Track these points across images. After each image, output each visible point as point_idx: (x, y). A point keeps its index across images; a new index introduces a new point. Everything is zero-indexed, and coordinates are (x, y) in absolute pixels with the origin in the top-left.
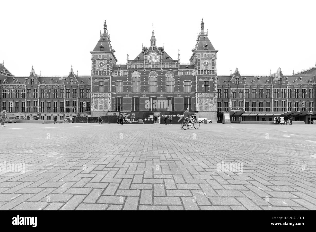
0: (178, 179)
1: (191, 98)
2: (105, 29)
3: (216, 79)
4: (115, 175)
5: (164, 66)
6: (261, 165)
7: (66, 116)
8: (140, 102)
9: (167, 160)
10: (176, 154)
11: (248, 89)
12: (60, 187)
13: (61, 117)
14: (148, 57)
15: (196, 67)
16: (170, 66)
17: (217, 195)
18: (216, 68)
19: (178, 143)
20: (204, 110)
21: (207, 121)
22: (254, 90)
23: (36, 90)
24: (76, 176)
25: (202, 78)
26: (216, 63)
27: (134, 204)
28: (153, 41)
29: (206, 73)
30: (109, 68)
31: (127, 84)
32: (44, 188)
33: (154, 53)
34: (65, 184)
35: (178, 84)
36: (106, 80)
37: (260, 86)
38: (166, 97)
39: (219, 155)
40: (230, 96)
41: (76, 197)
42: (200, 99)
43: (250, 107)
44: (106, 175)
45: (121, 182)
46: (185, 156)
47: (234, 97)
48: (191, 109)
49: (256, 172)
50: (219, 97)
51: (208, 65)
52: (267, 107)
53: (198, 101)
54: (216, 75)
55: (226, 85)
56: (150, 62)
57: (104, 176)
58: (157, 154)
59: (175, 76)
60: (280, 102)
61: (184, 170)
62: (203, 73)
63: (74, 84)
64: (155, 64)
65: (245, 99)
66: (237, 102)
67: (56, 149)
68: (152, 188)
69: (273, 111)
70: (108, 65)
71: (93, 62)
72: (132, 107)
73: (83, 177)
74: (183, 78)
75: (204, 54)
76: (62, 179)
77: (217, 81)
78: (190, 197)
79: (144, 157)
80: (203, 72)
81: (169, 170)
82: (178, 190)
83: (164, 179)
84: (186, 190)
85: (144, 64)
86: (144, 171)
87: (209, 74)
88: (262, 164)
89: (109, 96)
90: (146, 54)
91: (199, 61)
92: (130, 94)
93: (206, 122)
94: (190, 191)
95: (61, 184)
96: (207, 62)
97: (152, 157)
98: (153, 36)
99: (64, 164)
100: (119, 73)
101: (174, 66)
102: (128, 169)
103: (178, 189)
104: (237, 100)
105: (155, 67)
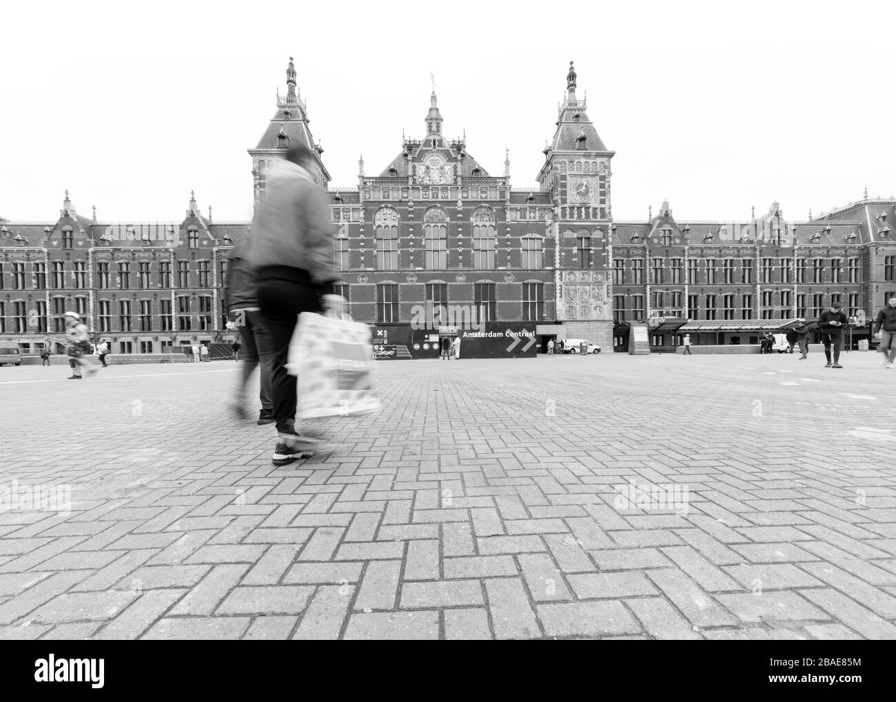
0: (510, 508)
1: (542, 284)
2: (291, 82)
3: (610, 232)
4: (333, 505)
5: (465, 195)
6: (725, 461)
7: (181, 342)
8: (400, 298)
9: (478, 458)
10: (503, 441)
11: (696, 258)
12: (172, 545)
13: (163, 343)
14: (421, 170)
15: (555, 198)
16: (484, 195)
17: (613, 545)
18: (610, 200)
19: (508, 410)
20: (578, 319)
21: (586, 347)
22: (711, 262)
23: (80, 266)
24: (219, 513)
25: (573, 229)
26: (609, 186)
27: (388, 581)
28: (434, 121)
29: (584, 216)
31: (361, 247)
32: (123, 552)
33: (437, 158)
34: (186, 536)
35: (507, 246)
37: (727, 251)
38: (473, 283)
39: (617, 438)
40: (648, 278)
41: (219, 570)
42: (567, 287)
43: (701, 308)
44: (306, 504)
45: (351, 522)
46: (527, 445)
47: (659, 282)
48: (545, 315)
49: (712, 480)
50: (620, 283)
51: (587, 192)
52: (744, 306)
53: (561, 293)
54: (610, 221)
55: (636, 248)
56: (426, 182)
57: (302, 510)
58: (450, 441)
59: (496, 222)
60: (777, 293)
61: (526, 483)
62: (576, 216)
63: (201, 245)
64: (440, 188)
65: (686, 287)
66: (667, 294)
67: (153, 439)
68: (437, 536)
69: (761, 318)
71: (258, 181)
72: (376, 312)
73: (238, 515)
74: (520, 229)
75: (576, 161)
76: (176, 523)
77: (613, 238)
78: (541, 552)
79: (414, 452)
80: (575, 212)
81: (485, 484)
82: (507, 538)
83: (469, 509)
84: (530, 534)
85: (408, 188)
86: (415, 491)
87: (591, 217)
88: (730, 458)
90: (414, 160)
91: (565, 182)
92: (371, 276)
93: (583, 350)
94: (542, 537)
95: (174, 538)
96: (585, 183)
97: (437, 452)
98: (434, 106)
99: (180, 482)
100: (337, 213)
101: (494, 195)
102: (368, 487)
103: (510, 534)
104: (667, 289)
105: (440, 197)
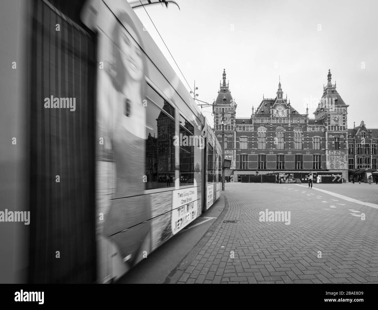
1: (320, 155)
3: (347, 135)
5: (292, 121)
8: (267, 160)
11: (375, 144)
14: (275, 111)
15: (326, 123)
16: (299, 121)
18: (347, 124)
20: (335, 169)
25: (333, 134)
26: (347, 118)
28: (280, 93)
29: (337, 129)
30: (233, 122)
31: (252, 140)
33: (281, 107)
35: (307, 141)
36: (230, 136)
38: (294, 155)
40: (356, 152)
42: (330, 157)
43: (377, 164)
47: (360, 153)
48: (321, 167)
50: (351, 154)
51: (338, 120)
53: (328, 159)
54: (347, 131)
56: (277, 116)
59: (303, 132)
64: (282, 118)
65: (371, 155)
70: (232, 119)
71: (216, 116)
72: (258, 165)
74: (312, 134)
75: (334, 109)
77: (348, 138)
80: (334, 128)
85: (271, 119)
87: (340, 130)
89: (234, 153)
90: (273, 108)
91: (329, 116)
92: (256, 151)
96: (337, 117)
98: (280, 88)
100: (244, 127)
101: (302, 121)
104: (364, 157)
105: (282, 122)
